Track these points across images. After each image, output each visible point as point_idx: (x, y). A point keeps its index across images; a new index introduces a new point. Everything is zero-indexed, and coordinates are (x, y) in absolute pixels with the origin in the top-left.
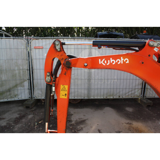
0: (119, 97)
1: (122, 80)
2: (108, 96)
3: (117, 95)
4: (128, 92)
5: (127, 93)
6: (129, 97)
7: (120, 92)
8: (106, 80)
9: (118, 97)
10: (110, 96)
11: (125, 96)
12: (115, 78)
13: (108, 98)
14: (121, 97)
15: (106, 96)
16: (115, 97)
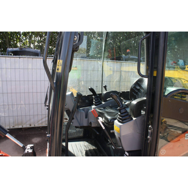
0: (30, 125)
1: (31, 106)
2: (16, 125)
3: (27, 123)
4: (42, 119)
5: (40, 121)
6: (43, 124)
7: (30, 119)
8: (10, 106)
9: (28, 126)
10: (18, 125)
11: (37, 124)
12: (22, 102)
13: (16, 127)
14: (33, 126)
15: (13, 125)
16: (25, 126)
